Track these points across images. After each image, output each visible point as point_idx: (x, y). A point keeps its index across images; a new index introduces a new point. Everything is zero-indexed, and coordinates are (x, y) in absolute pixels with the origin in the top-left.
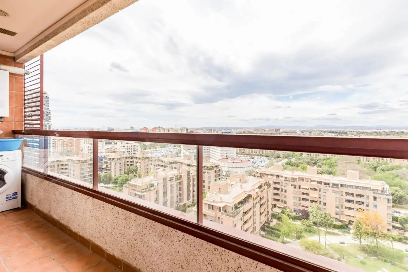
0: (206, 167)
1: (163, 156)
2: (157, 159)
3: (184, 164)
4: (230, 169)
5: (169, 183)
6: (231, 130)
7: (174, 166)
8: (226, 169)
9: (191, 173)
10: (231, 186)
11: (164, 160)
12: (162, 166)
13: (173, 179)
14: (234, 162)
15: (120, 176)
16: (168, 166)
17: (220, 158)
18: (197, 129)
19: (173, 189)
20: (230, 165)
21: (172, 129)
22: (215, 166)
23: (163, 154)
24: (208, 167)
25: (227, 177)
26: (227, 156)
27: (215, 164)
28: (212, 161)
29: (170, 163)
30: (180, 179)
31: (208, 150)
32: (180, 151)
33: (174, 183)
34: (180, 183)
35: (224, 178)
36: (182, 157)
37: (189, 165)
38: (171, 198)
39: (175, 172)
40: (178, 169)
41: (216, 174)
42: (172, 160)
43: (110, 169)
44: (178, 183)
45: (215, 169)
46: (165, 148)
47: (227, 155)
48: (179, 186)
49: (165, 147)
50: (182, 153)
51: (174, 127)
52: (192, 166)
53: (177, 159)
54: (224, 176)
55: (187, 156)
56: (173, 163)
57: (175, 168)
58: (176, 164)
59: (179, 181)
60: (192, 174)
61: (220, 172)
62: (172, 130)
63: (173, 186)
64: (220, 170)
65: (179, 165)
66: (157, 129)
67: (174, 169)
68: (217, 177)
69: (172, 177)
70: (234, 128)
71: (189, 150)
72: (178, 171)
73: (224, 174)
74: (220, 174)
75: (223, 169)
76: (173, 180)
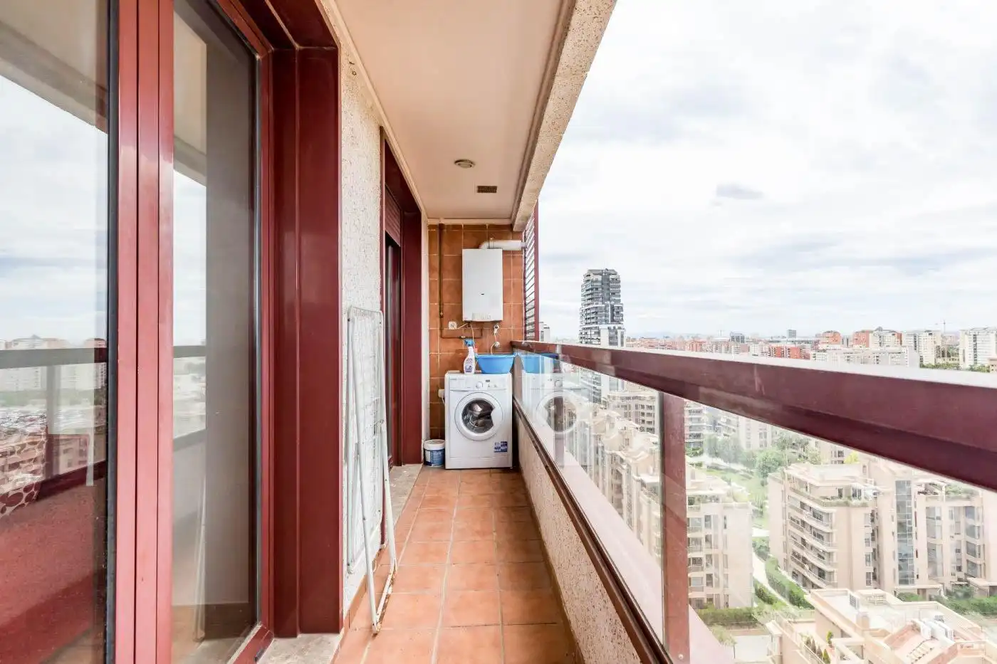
15: (761, 449)
21: (931, 334)
43: (735, 428)
66: (871, 335)
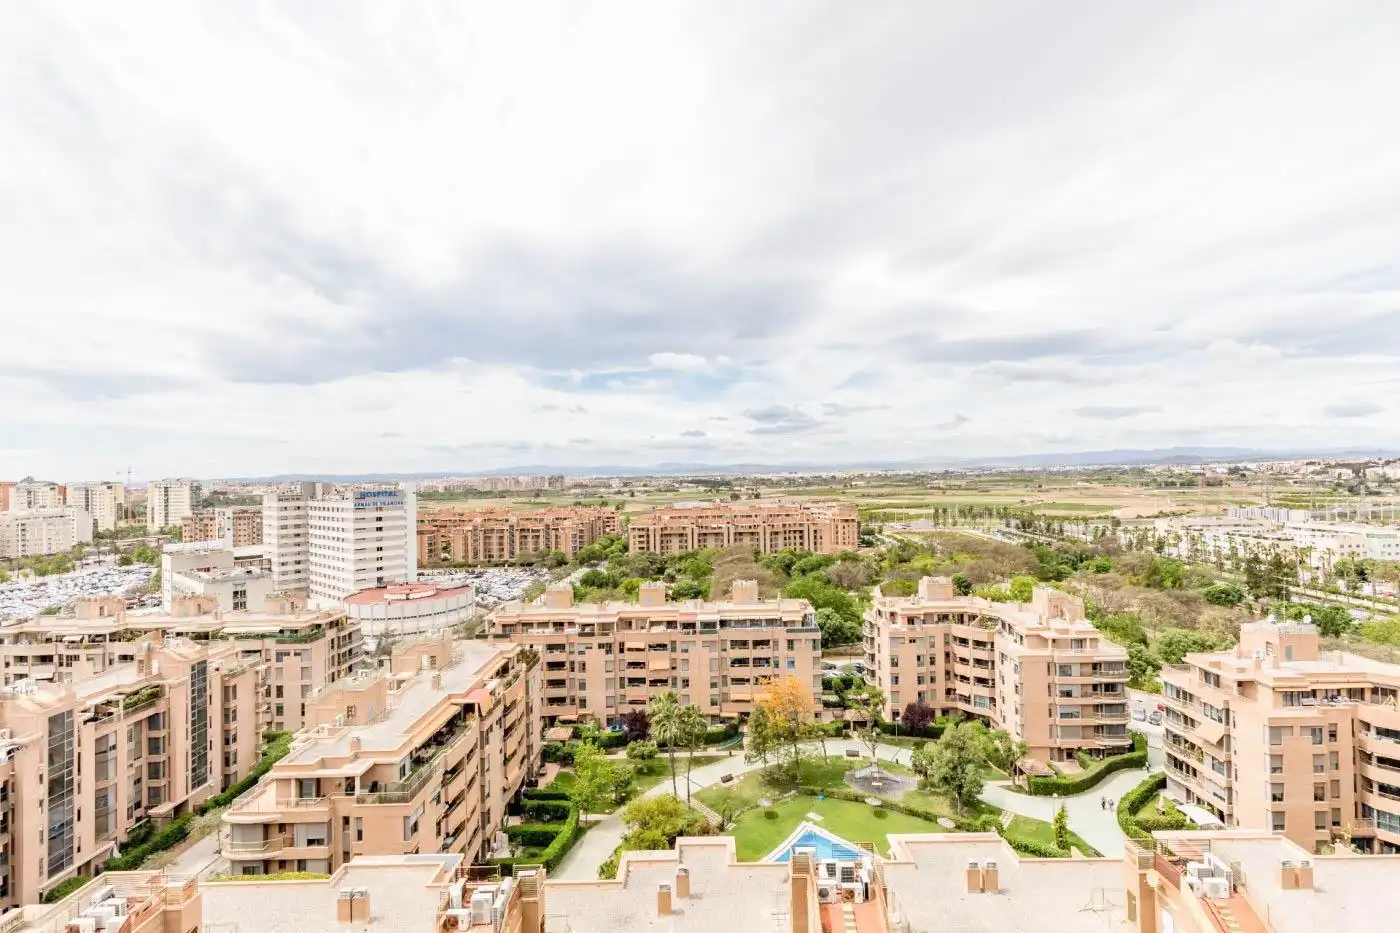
0: (287, 634)
1: (50, 612)
2: (15, 630)
3: (178, 634)
4: (395, 626)
5: (88, 735)
6: (397, 484)
7: (120, 648)
8: (380, 628)
9: (215, 666)
10: (399, 687)
11: (53, 632)
12: (46, 659)
13: (112, 709)
14: (408, 599)
16: (83, 658)
17: (353, 589)
18: (247, 485)
19: (111, 754)
20: (395, 610)
22: (331, 623)
23: (45, 603)
24: (296, 631)
25: (383, 657)
26: (380, 580)
27: (330, 615)
28: (318, 605)
29: (96, 640)
30: (152, 704)
31: (298, 562)
32: (158, 578)
33: (120, 729)
34: (153, 722)
35: (369, 660)
36: (167, 606)
37: (202, 637)
38: (101, 798)
39: (128, 678)
40: (141, 662)
41: (335, 652)
42: (107, 625)
44: (138, 723)
45: (331, 634)
46: (65, 575)
47: (380, 574)
48: (146, 734)
49: (67, 570)
50: (166, 585)
51: (123, 479)
52: (222, 638)
53: (137, 618)
54: (367, 653)
55: (194, 596)
56: (115, 637)
57: (124, 658)
58: (129, 640)
59: (151, 712)
60: (217, 670)
61: (350, 642)
62: (109, 491)
63: (111, 744)
64: (350, 634)
65: (145, 645)
67: (117, 664)
68: (339, 663)
69: (109, 703)
70: (407, 478)
71: (208, 570)
72: (140, 670)
73: (371, 646)
74: (353, 652)
75: (366, 628)
76: (111, 714)
